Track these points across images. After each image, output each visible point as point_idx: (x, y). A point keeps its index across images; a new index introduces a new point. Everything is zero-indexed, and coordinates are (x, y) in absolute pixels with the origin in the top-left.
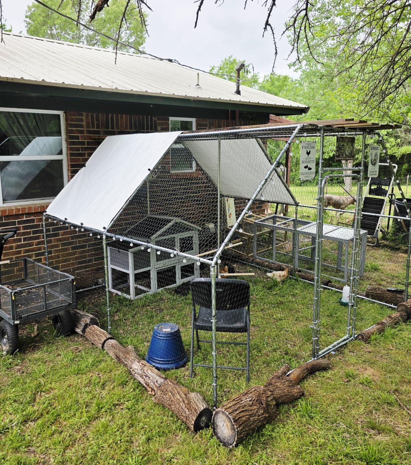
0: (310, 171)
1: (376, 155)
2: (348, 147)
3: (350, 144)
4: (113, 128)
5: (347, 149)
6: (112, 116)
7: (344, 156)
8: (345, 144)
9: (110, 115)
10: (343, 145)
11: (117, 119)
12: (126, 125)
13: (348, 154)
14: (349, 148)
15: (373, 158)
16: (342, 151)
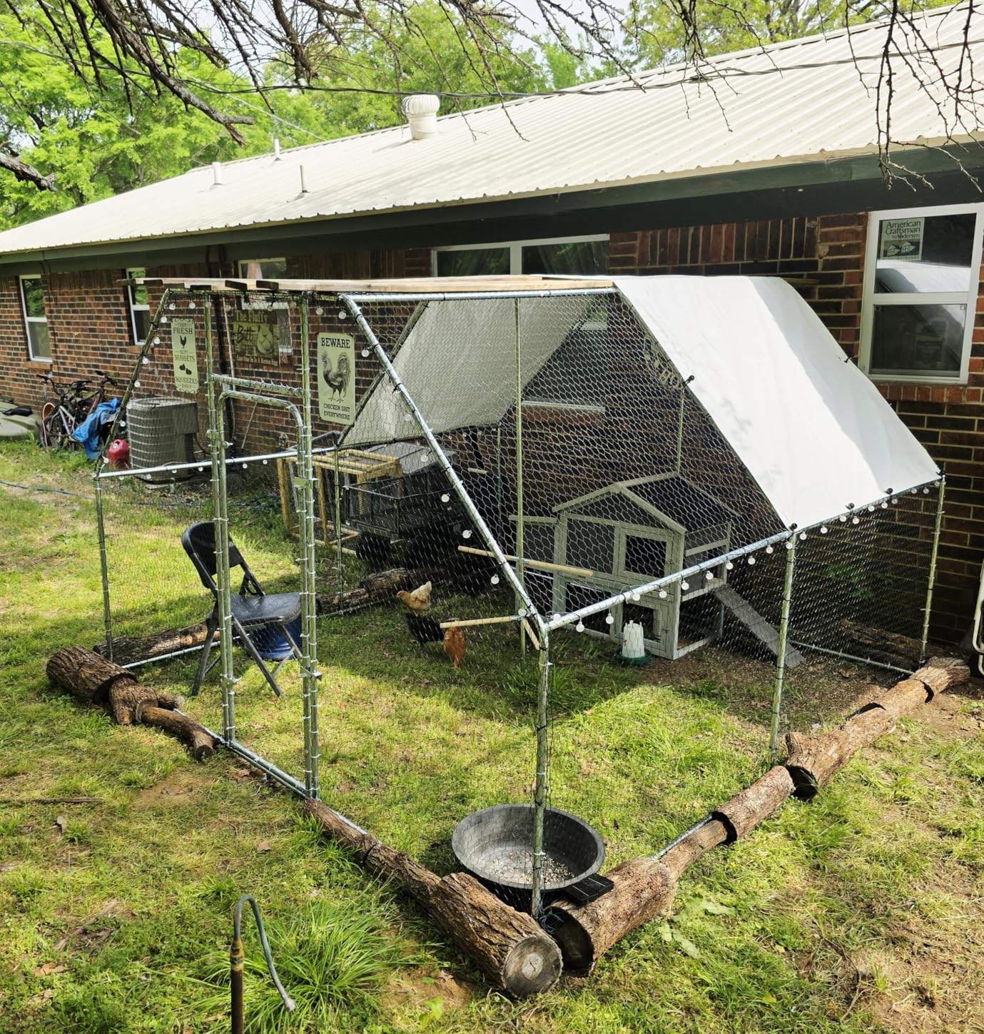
0: (188, 376)
1: (343, 361)
2: (260, 335)
3: (265, 327)
4: (694, 259)
5: (261, 338)
6: (697, 230)
7: (255, 355)
8: (255, 328)
9: (691, 230)
10: (250, 330)
11: (707, 237)
12: (728, 249)
13: (264, 352)
14: (265, 336)
15: (335, 370)
16: (249, 343)
